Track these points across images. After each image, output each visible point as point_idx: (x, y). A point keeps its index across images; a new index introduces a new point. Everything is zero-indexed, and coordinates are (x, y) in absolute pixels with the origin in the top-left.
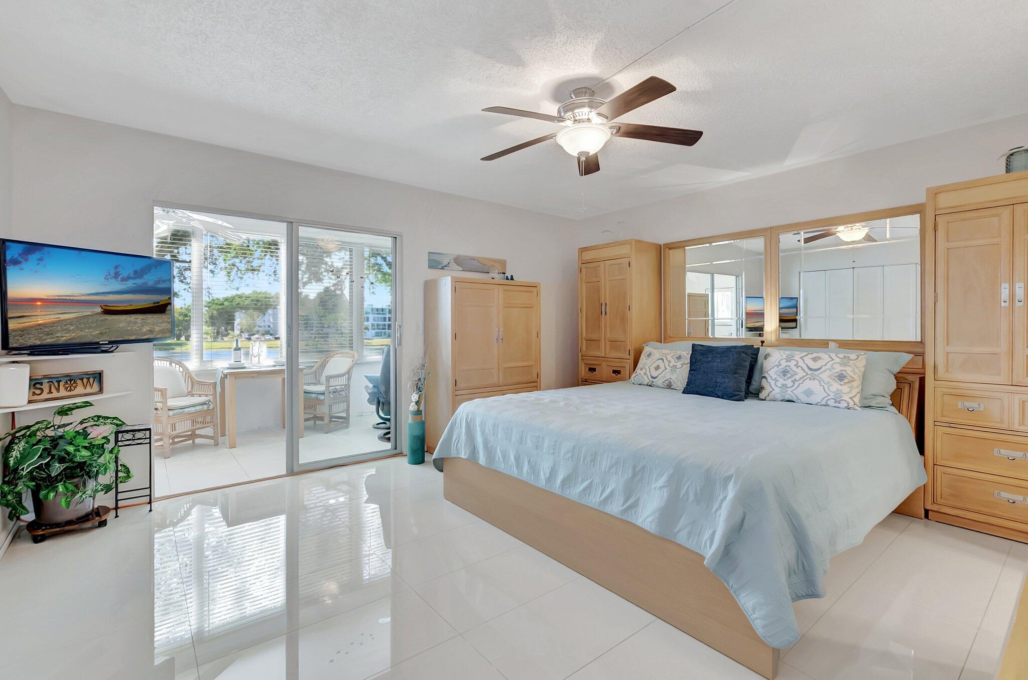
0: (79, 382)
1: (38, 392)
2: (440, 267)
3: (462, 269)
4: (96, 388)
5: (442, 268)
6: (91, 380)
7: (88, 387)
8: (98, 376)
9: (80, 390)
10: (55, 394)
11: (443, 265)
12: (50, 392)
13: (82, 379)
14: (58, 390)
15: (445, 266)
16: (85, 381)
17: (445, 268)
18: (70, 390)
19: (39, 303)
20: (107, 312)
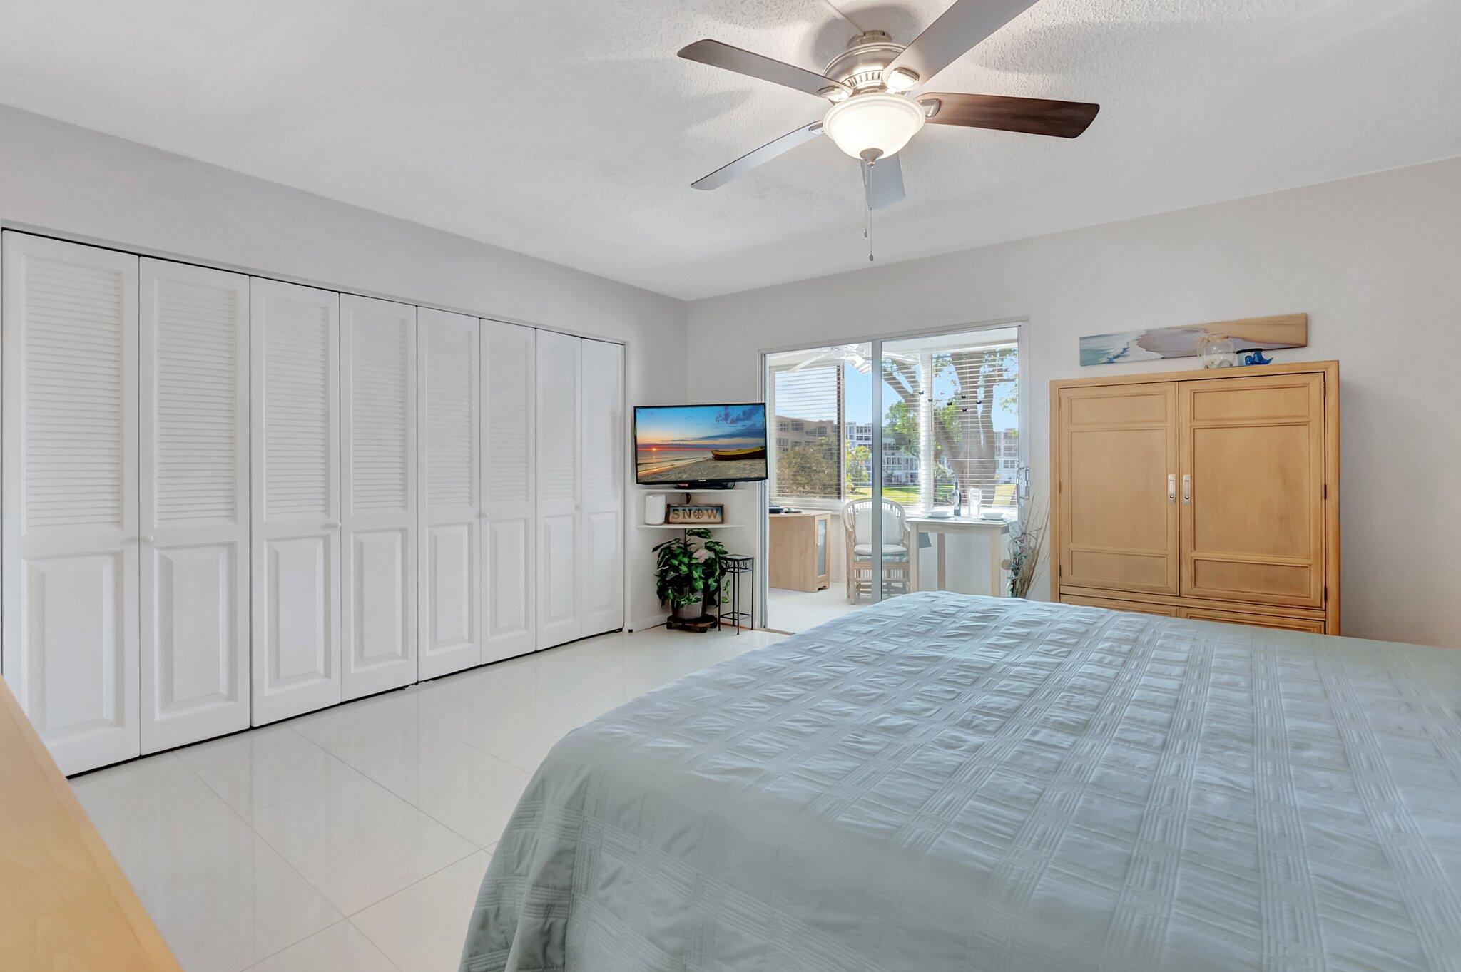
0: (705, 512)
1: (676, 516)
2: (1105, 360)
3: (1159, 356)
4: (718, 519)
5: (1111, 361)
6: (715, 511)
7: (712, 517)
8: (720, 509)
9: (705, 519)
10: (687, 520)
11: (1111, 357)
12: (684, 517)
13: (707, 510)
14: (689, 516)
15: (1118, 356)
16: (710, 511)
17: (1115, 360)
18: (698, 518)
19: (654, 449)
20: (719, 458)
